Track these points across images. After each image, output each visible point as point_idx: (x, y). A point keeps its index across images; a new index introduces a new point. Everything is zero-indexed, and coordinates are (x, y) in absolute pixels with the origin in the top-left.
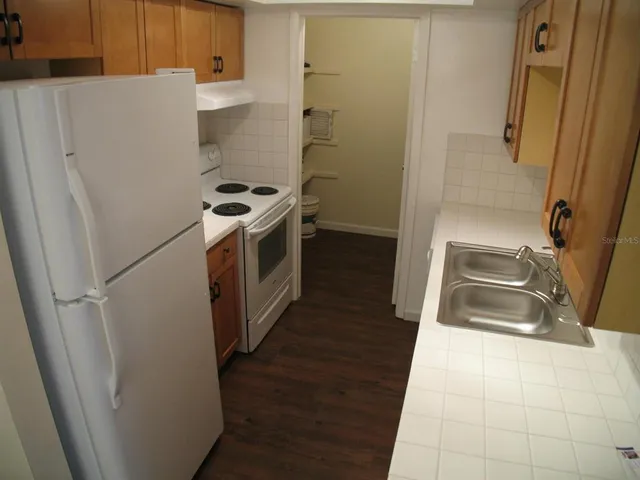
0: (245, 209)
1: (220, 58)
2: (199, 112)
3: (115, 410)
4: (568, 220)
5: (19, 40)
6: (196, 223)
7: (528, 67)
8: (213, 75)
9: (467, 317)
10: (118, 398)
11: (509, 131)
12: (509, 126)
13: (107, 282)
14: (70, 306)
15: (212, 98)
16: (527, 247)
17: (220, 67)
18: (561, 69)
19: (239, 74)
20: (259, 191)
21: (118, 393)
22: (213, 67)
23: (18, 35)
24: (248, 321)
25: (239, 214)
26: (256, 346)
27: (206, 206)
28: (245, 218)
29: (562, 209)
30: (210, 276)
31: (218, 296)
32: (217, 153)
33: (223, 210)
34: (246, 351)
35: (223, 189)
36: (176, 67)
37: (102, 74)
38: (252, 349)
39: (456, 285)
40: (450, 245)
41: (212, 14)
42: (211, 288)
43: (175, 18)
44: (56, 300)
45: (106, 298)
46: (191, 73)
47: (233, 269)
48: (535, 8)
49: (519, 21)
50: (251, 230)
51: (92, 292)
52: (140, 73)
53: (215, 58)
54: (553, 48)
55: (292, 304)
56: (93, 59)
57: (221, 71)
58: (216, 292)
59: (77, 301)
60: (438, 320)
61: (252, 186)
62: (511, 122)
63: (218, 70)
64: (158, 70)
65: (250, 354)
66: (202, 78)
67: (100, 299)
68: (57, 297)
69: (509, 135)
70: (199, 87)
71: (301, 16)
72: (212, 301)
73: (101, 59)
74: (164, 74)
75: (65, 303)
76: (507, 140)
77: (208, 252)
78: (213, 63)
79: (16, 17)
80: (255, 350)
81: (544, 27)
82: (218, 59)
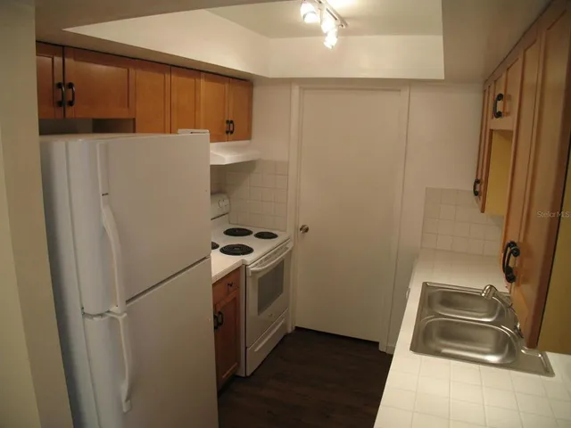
0: (248, 250)
1: (232, 122)
2: (211, 166)
3: (125, 414)
4: (518, 258)
5: (71, 103)
6: (205, 258)
7: (492, 131)
8: (226, 135)
9: (439, 348)
10: (129, 401)
11: (478, 185)
12: (477, 182)
13: (128, 301)
14: (95, 319)
15: (224, 155)
16: (491, 286)
17: (231, 129)
18: (512, 132)
19: (247, 135)
20: (261, 235)
21: (128, 398)
22: (225, 130)
23: (71, 99)
24: (246, 348)
25: (243, 254)
26: (252, 371)
27: (215, 246)
28: (248, 258)
29: (512, 249)
30: (215, 306)
31: (221, 324)
32: (227, 202)
33: (229, 250)
34: (244, 375)
35: (230, 232)
36: (195, 128)
37: (134, 132)
38: (248, 374)
39: (430, 319)
40: (425, 285)
41: (227, 85)
42: (215, 317)
43: (196, 88)
44: (84, 314)
45: (125, 315)
46: (206, 134)
47: (236, 301)
48: (495, 81)
49: (485, 91)
50: (252, 268)
51: (114, 309)
52: (164, 132)
53: (228, 122)
54: (508, 114)
55: (286, 336)
56: (128, 120)
57: (232, 132)
58: (220, 321)
59: (101, 315)
60: (411, 349)
61: (256, 231)
62: (479, 178)
63: (230, 132)
64: (180, 131)
65: (246, 377)
66: (215, 138)
67: (121, 315)
68: (85, 311)
69: (477, 190)
70: (213, 145)
71: (300, 88)
72: (215, 328)
73: (134, 119)
74: (184, 134)
75: (92, 316)
76: (476, 193)
77: (214, 285)
78: (225, 125)
79: (71, 86)
80: (252, 374)
81: (500, 97)
82: (230, 122)
